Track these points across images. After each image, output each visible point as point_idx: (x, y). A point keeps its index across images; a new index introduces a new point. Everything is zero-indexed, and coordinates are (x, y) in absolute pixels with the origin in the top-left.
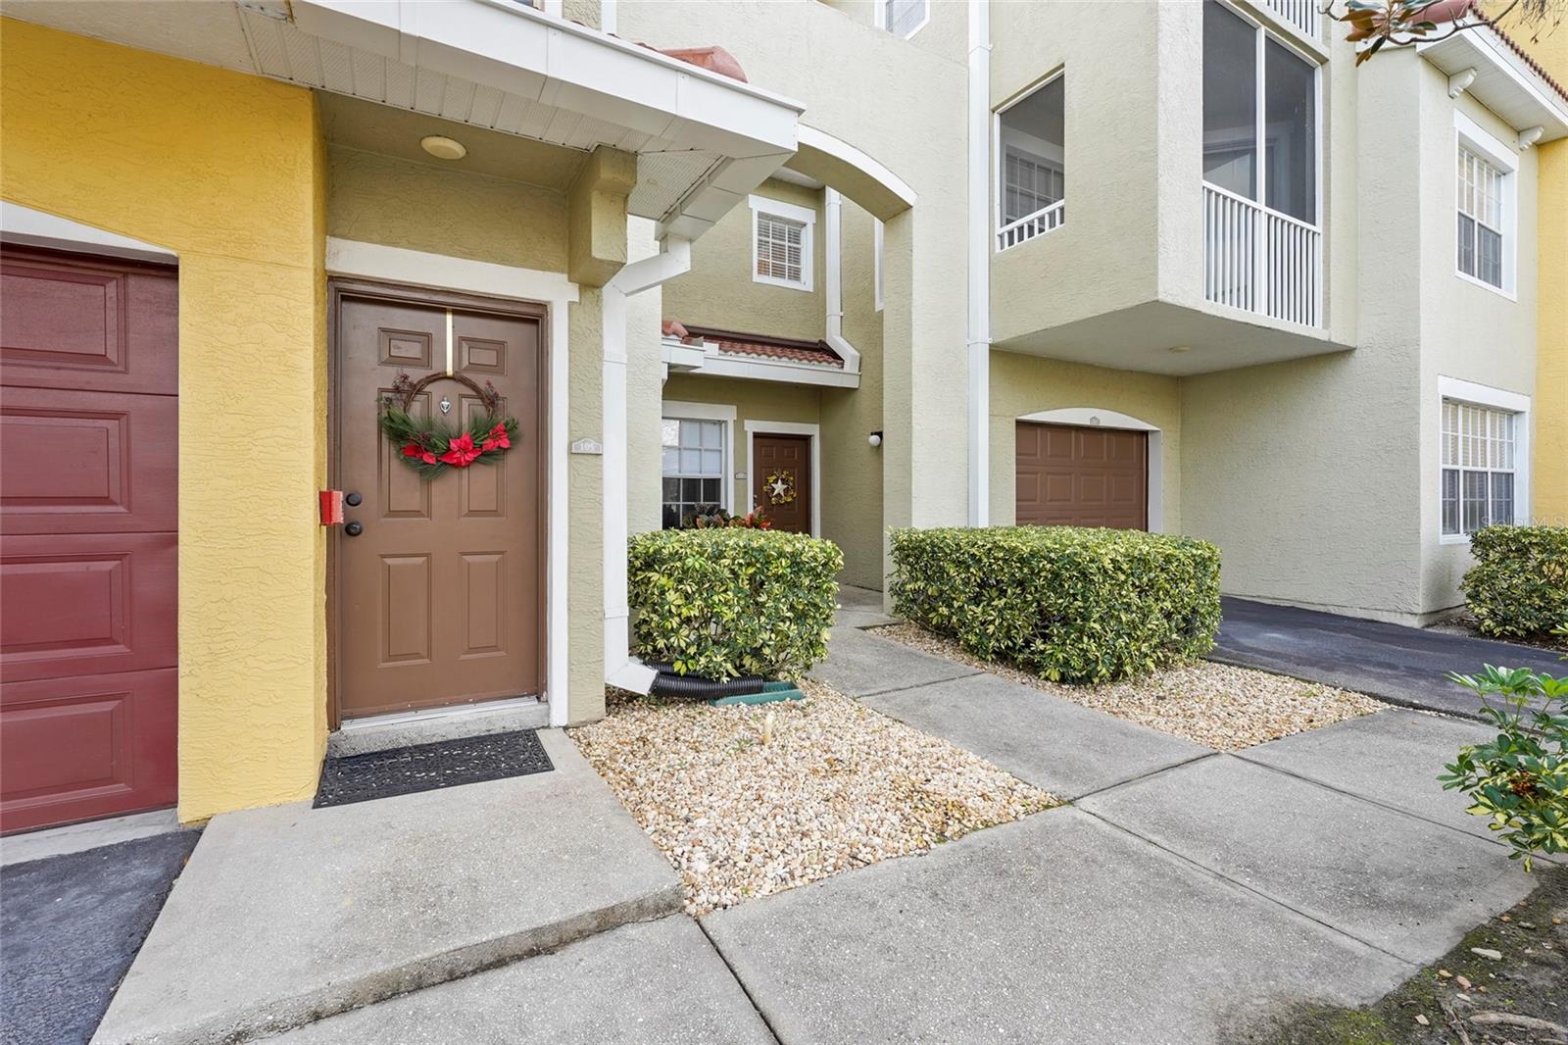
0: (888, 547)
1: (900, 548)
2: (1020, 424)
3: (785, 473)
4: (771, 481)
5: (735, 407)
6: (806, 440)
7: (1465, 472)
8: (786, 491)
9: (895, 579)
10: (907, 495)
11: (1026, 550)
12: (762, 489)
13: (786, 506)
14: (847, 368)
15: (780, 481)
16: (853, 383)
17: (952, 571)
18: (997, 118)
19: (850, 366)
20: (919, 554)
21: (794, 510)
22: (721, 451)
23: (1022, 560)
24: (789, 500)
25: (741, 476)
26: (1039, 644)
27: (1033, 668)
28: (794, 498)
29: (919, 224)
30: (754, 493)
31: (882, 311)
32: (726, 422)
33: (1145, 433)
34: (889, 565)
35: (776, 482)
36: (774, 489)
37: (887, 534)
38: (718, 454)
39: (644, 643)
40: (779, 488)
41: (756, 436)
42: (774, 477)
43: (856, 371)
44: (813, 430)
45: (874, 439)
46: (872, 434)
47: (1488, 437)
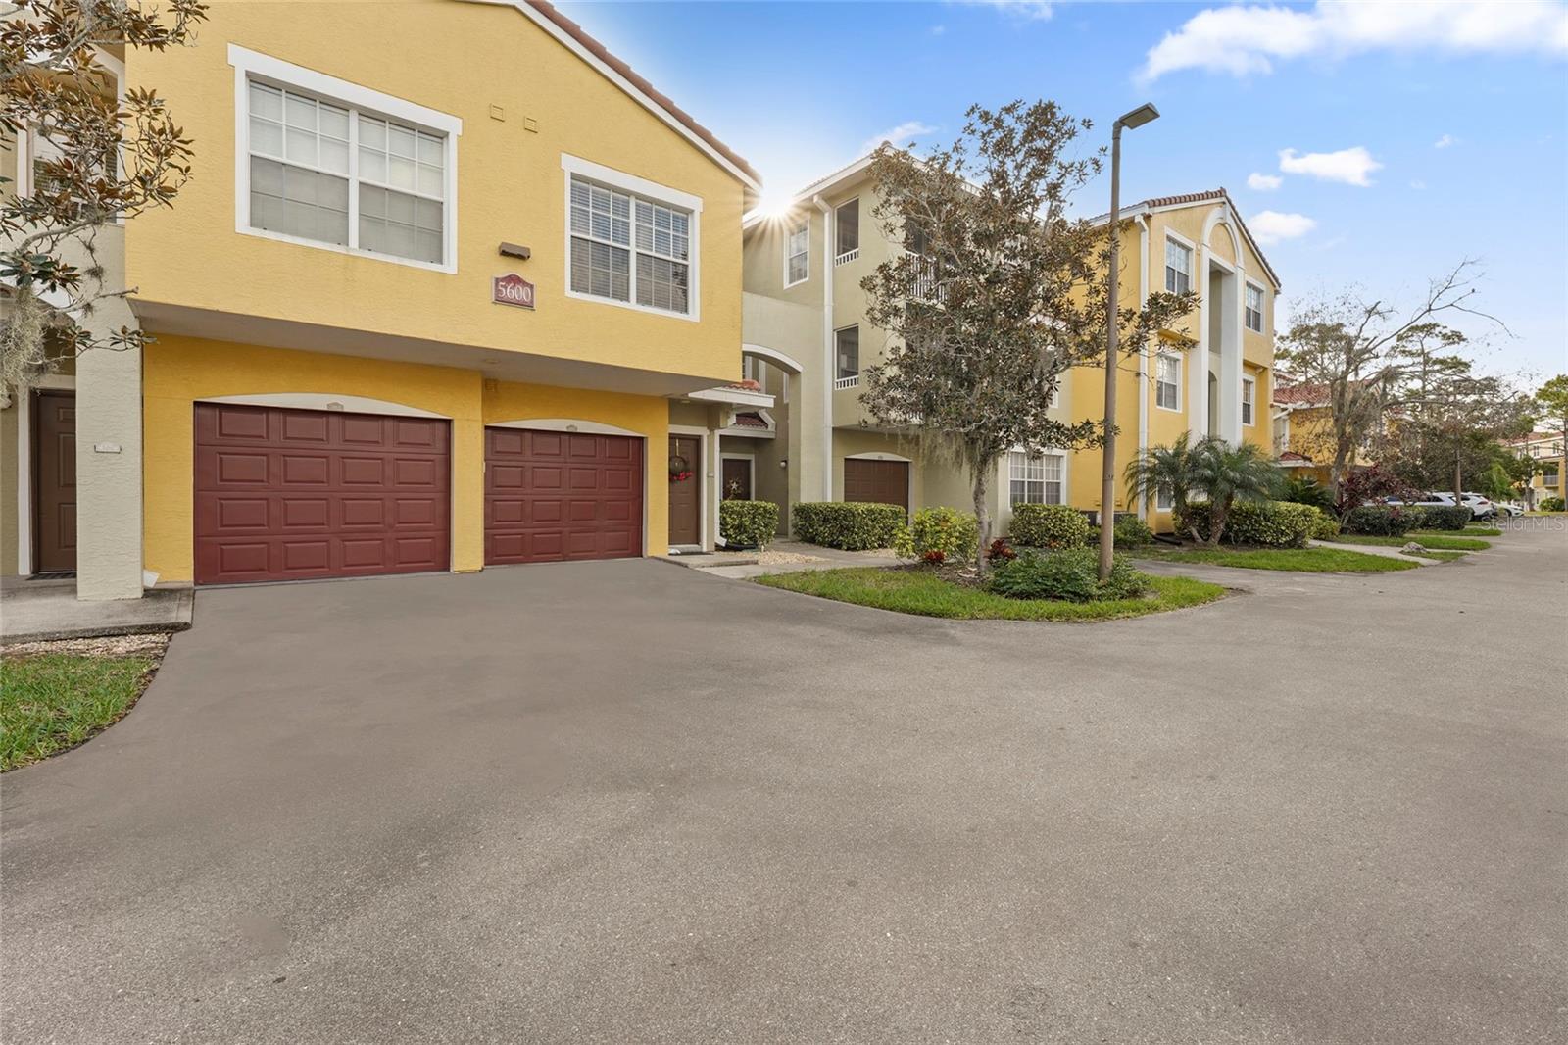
0: (790, 509)
1: (796, 510)
2: (846, 459)
6: (749, 461)
7: (1029, 483)
9: (794, 522)
10: (798, 491)
11: (836, 508)
14: (770, 429)
16: (773, 436)
17: (814, 516)
18: (835, 334)
19: (771, 428)
20: (803, 512)
23: (836, 511)
26: (841, 538)
27: (838, 546)
29: (804, 380)
31: (787, 404)
33: (907, 462)
34: (791, 516)
37: (790, 504)
39: (724, 533)
44: (751, 457)
47: (1044, 468)
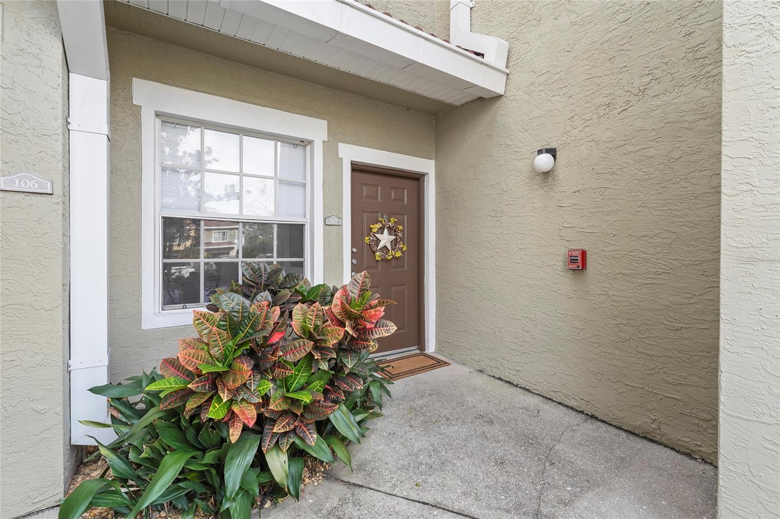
3: (392, 220)
4: (375, 230)
5: (326, 122)
8: (394, 243)
12: (363, 239)
13: (393, 263)
15: (386, 231)
21: (403, 267)
22: (304, 185)
24: (399, 254)
25: (333, 221)
28: (403, 253)
30: (352, 247)
32: (310, 142)
35: (381, 231)
36: (378, 241)
38: (300, 190)
40: (385, 239)
41: (357, 169)
42: (379, 226)
43: (502, 66)
45: (544, 161)
46: (540, 152)
